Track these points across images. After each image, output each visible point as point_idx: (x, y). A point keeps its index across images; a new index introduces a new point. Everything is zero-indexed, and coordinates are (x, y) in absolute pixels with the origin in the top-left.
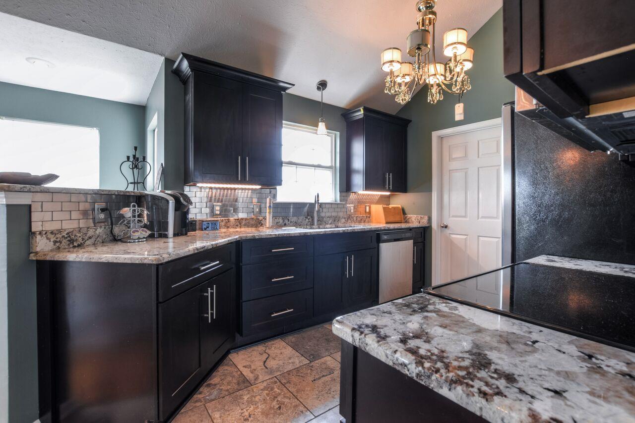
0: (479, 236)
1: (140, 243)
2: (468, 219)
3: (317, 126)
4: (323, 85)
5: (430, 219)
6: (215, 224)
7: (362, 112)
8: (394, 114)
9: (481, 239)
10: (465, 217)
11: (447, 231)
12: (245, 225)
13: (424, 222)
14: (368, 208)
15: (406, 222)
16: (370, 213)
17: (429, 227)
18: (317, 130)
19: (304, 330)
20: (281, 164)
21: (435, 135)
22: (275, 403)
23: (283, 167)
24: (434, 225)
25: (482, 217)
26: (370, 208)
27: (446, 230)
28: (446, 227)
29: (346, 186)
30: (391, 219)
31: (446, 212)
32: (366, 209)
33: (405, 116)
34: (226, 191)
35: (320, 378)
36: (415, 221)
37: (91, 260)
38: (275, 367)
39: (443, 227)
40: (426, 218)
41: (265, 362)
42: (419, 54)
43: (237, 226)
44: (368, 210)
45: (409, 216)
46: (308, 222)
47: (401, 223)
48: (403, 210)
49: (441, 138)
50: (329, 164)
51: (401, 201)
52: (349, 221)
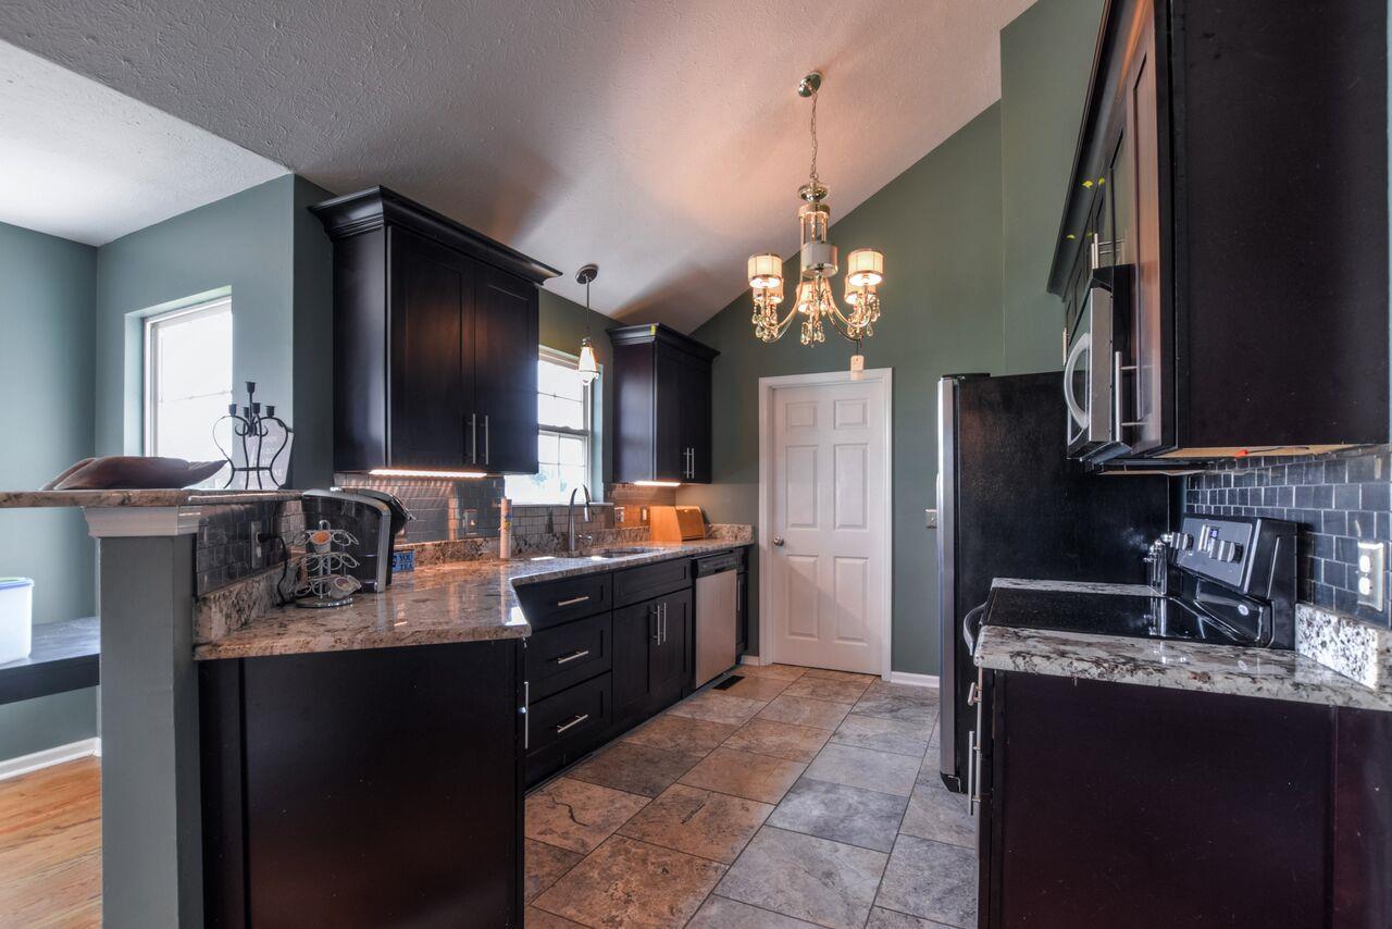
0: (836, 557)
1: (344, 608)
2: (817, 530)
3: (578, 354)
4: (589, 274)
5: (755, 531)
6: (408, 557)
7: (653, 332)
8: (687, 334)
9: (838, 560)
10: (814, 525)
11: (783, 551)
12: (452, 557)
13: (745, 537)
14: (645, 512)
15: (711, 536)
16: (648, 522)
17: (751, 545)
18: (577, 362)
19: (594, 753)
20: (535, 429)
21: (765, 383)
22: (651, 868)
23: (539, 436)
24: (763, 542)
25: (842, 526)
26: (648, 511)
27: (782, 548)
28: (781, 543)
29: (614, 470)
30: (689, 534)
31: (781, 520)
32: (642, 513)
33: (708, 342)
34: (426, 484)
35: (690, 817)
36: (728, 535)
37: (376, 646)
38: (599, 820)
39: (777, 544)
40: (749, 529)
41: (572, 817)
42: (820, 277)
43: (438, 558)
44: (645, 517)
45: (716, 526)
46: (557, 544)
47: (701, 539)
48: (704, 514)
49: (773, 390)
50: (580, 427)
51: (698, 498)
52: (619, 539)
